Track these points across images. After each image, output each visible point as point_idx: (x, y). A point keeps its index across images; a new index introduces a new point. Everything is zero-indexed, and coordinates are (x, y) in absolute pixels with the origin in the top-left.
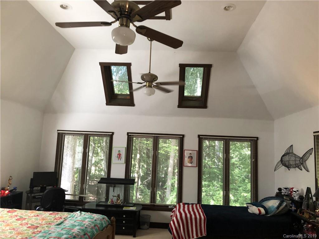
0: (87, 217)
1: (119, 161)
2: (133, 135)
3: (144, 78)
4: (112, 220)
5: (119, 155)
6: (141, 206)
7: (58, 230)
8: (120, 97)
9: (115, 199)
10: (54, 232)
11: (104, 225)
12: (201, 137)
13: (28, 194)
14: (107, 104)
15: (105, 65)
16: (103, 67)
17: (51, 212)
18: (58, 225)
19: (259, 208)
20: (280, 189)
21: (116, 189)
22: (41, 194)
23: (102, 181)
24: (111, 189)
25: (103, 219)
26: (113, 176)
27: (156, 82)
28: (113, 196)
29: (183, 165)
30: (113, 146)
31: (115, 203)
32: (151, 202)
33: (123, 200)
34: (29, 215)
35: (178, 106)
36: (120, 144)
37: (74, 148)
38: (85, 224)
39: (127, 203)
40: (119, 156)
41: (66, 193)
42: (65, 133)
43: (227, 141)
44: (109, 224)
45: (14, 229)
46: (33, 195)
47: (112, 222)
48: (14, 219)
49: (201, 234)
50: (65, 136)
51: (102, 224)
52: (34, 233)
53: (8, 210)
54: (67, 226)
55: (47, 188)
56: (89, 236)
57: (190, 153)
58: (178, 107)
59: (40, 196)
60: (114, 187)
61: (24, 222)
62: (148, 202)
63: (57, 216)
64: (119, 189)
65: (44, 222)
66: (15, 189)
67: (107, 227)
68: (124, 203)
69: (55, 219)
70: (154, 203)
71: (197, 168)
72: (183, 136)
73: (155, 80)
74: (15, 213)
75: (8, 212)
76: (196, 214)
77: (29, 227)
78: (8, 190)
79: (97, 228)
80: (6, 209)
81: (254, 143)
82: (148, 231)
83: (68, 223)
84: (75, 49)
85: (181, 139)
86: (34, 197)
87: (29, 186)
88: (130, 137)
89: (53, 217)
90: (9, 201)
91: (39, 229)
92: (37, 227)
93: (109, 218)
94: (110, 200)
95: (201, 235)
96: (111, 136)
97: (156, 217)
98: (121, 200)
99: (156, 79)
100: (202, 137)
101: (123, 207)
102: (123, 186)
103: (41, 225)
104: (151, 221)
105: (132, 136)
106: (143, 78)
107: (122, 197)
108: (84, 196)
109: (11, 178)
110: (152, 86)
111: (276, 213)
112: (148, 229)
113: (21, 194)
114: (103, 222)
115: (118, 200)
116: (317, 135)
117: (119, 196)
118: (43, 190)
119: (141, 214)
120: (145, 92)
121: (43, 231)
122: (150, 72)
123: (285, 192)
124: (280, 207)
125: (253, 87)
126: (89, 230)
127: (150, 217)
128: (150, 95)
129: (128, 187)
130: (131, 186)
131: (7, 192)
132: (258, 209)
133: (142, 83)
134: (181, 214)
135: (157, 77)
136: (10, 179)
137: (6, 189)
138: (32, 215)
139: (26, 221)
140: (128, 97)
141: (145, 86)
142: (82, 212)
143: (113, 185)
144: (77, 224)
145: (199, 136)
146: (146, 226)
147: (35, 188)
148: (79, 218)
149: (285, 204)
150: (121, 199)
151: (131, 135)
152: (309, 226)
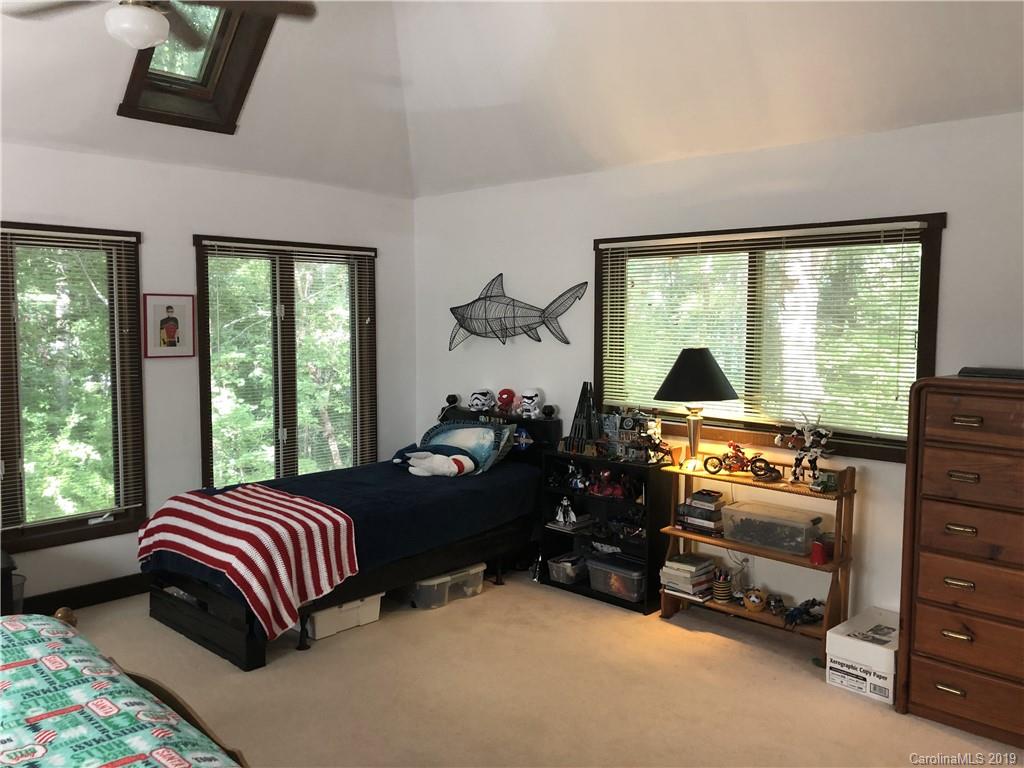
12: (205, 242)
19: (451, 457)
20: (452, 399)
29: (143, 352)
35: (120, 107)
43: (285, 258)
49: (339, 574)
57: (169, 308)
58: (119, 113)
71: (197, 359)
72: (138, 237)
81: (363, 266)
85: (125, 249)
95: (341, 578)
116: (613, 249)
123: (483, 405)
132: (454, 460)
145: (197, 240)
149: (507, 433)
152: (606, 474)
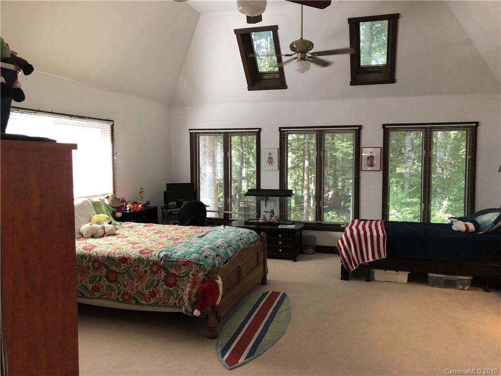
0: (231, 230)
1: (271, 167)
2: (287, 131)
3: (294, 47)
4: (262, 236)
5: (270, 159)
6: (303, 224)
7: (200, 241)
8: (266, 77)
9: (268, 216)
10: (195, 243)
11: (252, 239)
12: (387, 127)
13: (163, 209)
14: (249, 89)
15: (242, 33)
16: (240, 35)
17: (191, 227)
18: (199, 237)
19: (466, 223)
21: (269, 203)
22: (178, 210)
23: (250, 193)
24: (263, 203)
25: (251, 233)
26: (264, 186)
27: (311, 52)
28: (265, 211)
29: (360, 169)
30: (262, 148)
31: (269, 221)
32: (317, 220)
33: (279, 217)
34: (168, 229)
35: (351, 82)
36: (270, 143)
37: (214, 153)
38: (229, 237)
39: (285, 220)
40: (271, 161)
41: (207, 209)
42: (199, 133)
43: (428, 130)
44: (258, 240)
45: (154, 241)
46: (169, 211)
47: (262, 238)
48: (152, 233)
49: (379, 256)
50: (199, 136)
51: (249, 239)
52: (175, 243)
53: (144, 224)
54: (209, 238)
55: (184, 202)
56: (234, 248)
57: (371, 152)
58: (351, 85)
59: (177, 212)
60: (267, 200)
61: (163, 235)
62: (311, 219)
63: (198, 230)
64: (272, 203)
65: (184, 235)
66: (148, 203)
67: (255, 242)
68: (280, 220)
69: (197, 232)
70: (321, 221)
71: (382, 172)
72: (360, 127)
73: (309, 48)
74: (153, 227)
75: (144, 226)
76: (373, 231)
77: (169, 239)
78: (140, 204)
79: (242, 241)
80: (142, 224)
82: (313, 256)
83: (210, 236)
84: (200, 14)
85: (357, 131)
86: (171, 213)
87: (163, 201)
88: (283, 133)
89: (194, 230)
90: (143, 217)
91: (179, 241)
92: (178, 239)
93: (259, 233)
94: (262, 218)
95: (379, 258)
96: (258, 133)
97: (323, 238)
98: (276, 217)
99: (311, 47)
100: (389, 127)
101: (278, 224)
102: (278, 198)
103: (181, 237)
104: (317, 244)
105: (286, 133)
106: (292, 47)
107: (277, 213)
108: (229, 212)
109: (142, 190)
110: (306, 57)
111: (491, 230)
112: (313, 253)
113: (155, 209)
114: (251, 237)
115: (271, 216)
117: (272, 212)
118: (179, 205)
119: (303, 235)
120: (296, 68)
121: (184, 242)
122: (302, 38)
124: (498, 222)
125: (469, 42)
126: (234, 242)
127: (315, 239)
128: (303, 72)
129: (285, 200)
130: (289, 198)
131: (140, 206)
133: (291, 55)
134: (352, 231)
135: (313, 44)
136: (141, 192)
137: (138, 202)
138: (171, 229)
139: (165, 234)
140: (278, 76)
141: (296, 58)
142: (226, 226)
143: (264, 198)
144: (219, 236)
145: (384, 126)
146: (310, 250)
147: (171, 203)
148: (222, 232)
150: (276, 215)
151: (284, 131)
